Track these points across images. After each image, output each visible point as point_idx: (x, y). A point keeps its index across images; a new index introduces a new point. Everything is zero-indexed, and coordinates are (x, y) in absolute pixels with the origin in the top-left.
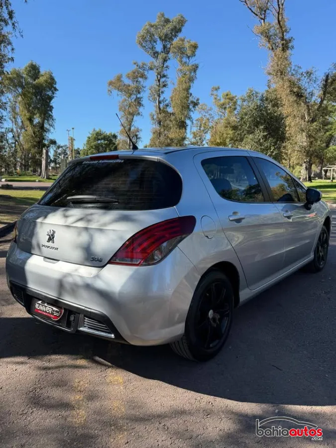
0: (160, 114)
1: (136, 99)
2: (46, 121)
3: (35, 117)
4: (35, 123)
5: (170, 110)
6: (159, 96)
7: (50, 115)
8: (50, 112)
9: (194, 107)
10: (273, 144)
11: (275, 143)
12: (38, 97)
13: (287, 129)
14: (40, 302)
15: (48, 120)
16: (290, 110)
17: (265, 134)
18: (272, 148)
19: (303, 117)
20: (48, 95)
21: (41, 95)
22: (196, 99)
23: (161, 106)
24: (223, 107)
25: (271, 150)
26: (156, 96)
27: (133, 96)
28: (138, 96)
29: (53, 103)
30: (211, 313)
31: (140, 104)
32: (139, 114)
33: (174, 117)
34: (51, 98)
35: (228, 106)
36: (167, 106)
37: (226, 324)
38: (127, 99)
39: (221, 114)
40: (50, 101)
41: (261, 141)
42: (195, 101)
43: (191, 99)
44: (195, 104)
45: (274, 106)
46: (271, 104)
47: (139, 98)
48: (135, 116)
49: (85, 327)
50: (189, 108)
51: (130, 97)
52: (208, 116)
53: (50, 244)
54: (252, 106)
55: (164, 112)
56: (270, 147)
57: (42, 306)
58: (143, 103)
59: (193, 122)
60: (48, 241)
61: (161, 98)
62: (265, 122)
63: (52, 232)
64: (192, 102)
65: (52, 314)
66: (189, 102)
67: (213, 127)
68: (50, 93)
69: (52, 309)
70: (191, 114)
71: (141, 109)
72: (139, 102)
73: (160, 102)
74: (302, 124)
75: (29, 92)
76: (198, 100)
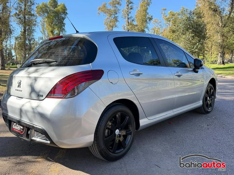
0: (129, 25)
1: (114, 18)
2: (61, 32)
3: (55, 30)
4: (55, 33)
5: (135, 23)
6: (128, 15)
7: (64, 29)
8: (63, 27)
9: (150, 20)
10: (198, 41)
11: (199, 41)
12: (57, 18)
13: (207, 31)
14: (15, 124)
15: (62, 32)
16: (209, 19)
17: (193, 35)
18: (198, 43)
19: (218, 24)
20: (62, 17)
21: (58, 17)
22: (151, 16)
23: (129, 21)
24: (168, 20)
25: (197, 45)
26: (126, 15)
27: (112, 16)
28: (116, 16)
29: (65, 21)
30: (117, 132)
31: (117, 20)
32: (116, 26)
33: (137, 27)
34: (64, 19)
35: (171, 20)
36: (133, 21)
37: (129, 139)
38: (109, 17)
39: (168, 24)
40: (63, 20)
41: (191, 39)
42: (150, 17)
43: (148, 16)
44: (150, 19)
45: (198, 18)
46: (196, 16)
47: (116, 17)
48: (114, 28)
49: (35, 137)
50: (147, 21)
51: (110, 16)
52: (159, 27)
53: (19, 89)
54: (184, 18)
55: (131, 24)
56: (196, 43)
57: (16, 126)
58: (118, 19)
59: (149, 30)
60: (18, 87)
61: (129, 17)
62: (192, 28)
63: (20, 81)
64: (148, 18)
65: (20, 130)
66: (147, 18)
67: (162, 32)
68: (63, 16)
69: (20, 127)
70: (148, 25)
71: (117, 24)
72: (116, 19)
73: (128, 19)
74: (217, 29)
75: (51, 16)
76: (152, 16)
